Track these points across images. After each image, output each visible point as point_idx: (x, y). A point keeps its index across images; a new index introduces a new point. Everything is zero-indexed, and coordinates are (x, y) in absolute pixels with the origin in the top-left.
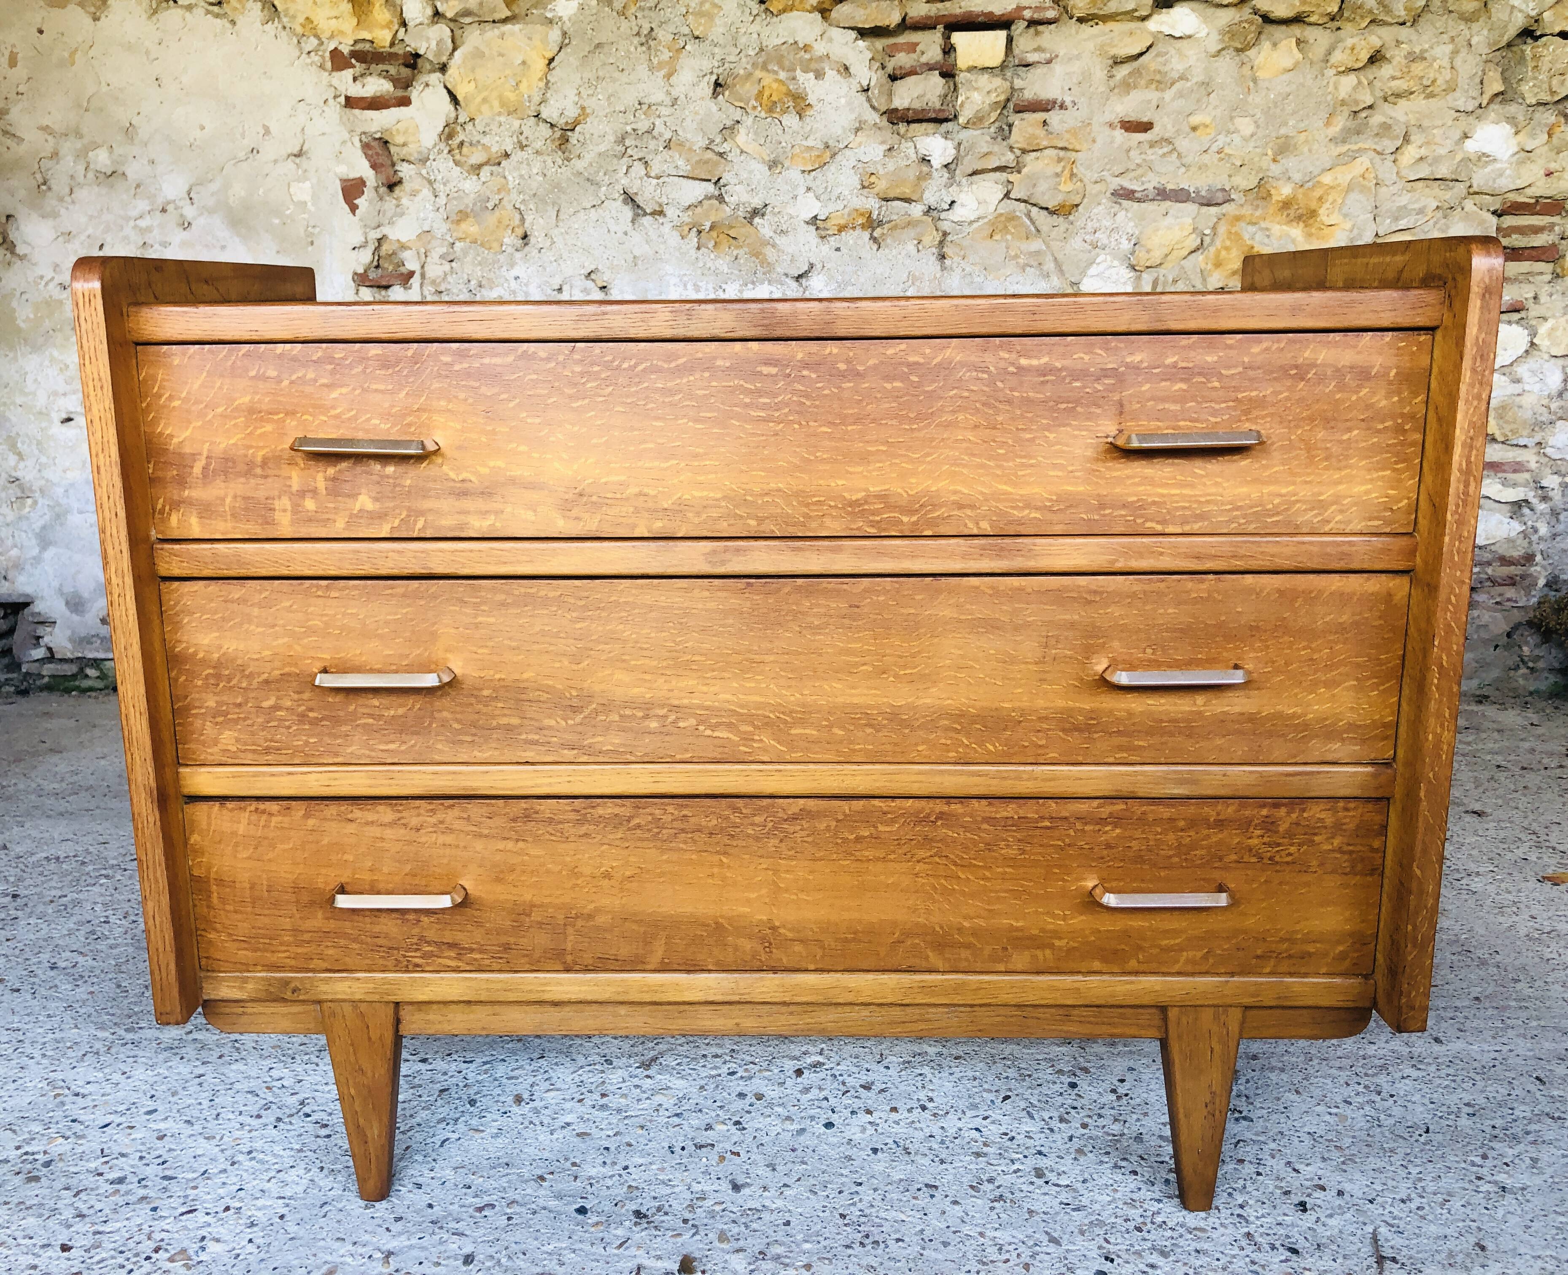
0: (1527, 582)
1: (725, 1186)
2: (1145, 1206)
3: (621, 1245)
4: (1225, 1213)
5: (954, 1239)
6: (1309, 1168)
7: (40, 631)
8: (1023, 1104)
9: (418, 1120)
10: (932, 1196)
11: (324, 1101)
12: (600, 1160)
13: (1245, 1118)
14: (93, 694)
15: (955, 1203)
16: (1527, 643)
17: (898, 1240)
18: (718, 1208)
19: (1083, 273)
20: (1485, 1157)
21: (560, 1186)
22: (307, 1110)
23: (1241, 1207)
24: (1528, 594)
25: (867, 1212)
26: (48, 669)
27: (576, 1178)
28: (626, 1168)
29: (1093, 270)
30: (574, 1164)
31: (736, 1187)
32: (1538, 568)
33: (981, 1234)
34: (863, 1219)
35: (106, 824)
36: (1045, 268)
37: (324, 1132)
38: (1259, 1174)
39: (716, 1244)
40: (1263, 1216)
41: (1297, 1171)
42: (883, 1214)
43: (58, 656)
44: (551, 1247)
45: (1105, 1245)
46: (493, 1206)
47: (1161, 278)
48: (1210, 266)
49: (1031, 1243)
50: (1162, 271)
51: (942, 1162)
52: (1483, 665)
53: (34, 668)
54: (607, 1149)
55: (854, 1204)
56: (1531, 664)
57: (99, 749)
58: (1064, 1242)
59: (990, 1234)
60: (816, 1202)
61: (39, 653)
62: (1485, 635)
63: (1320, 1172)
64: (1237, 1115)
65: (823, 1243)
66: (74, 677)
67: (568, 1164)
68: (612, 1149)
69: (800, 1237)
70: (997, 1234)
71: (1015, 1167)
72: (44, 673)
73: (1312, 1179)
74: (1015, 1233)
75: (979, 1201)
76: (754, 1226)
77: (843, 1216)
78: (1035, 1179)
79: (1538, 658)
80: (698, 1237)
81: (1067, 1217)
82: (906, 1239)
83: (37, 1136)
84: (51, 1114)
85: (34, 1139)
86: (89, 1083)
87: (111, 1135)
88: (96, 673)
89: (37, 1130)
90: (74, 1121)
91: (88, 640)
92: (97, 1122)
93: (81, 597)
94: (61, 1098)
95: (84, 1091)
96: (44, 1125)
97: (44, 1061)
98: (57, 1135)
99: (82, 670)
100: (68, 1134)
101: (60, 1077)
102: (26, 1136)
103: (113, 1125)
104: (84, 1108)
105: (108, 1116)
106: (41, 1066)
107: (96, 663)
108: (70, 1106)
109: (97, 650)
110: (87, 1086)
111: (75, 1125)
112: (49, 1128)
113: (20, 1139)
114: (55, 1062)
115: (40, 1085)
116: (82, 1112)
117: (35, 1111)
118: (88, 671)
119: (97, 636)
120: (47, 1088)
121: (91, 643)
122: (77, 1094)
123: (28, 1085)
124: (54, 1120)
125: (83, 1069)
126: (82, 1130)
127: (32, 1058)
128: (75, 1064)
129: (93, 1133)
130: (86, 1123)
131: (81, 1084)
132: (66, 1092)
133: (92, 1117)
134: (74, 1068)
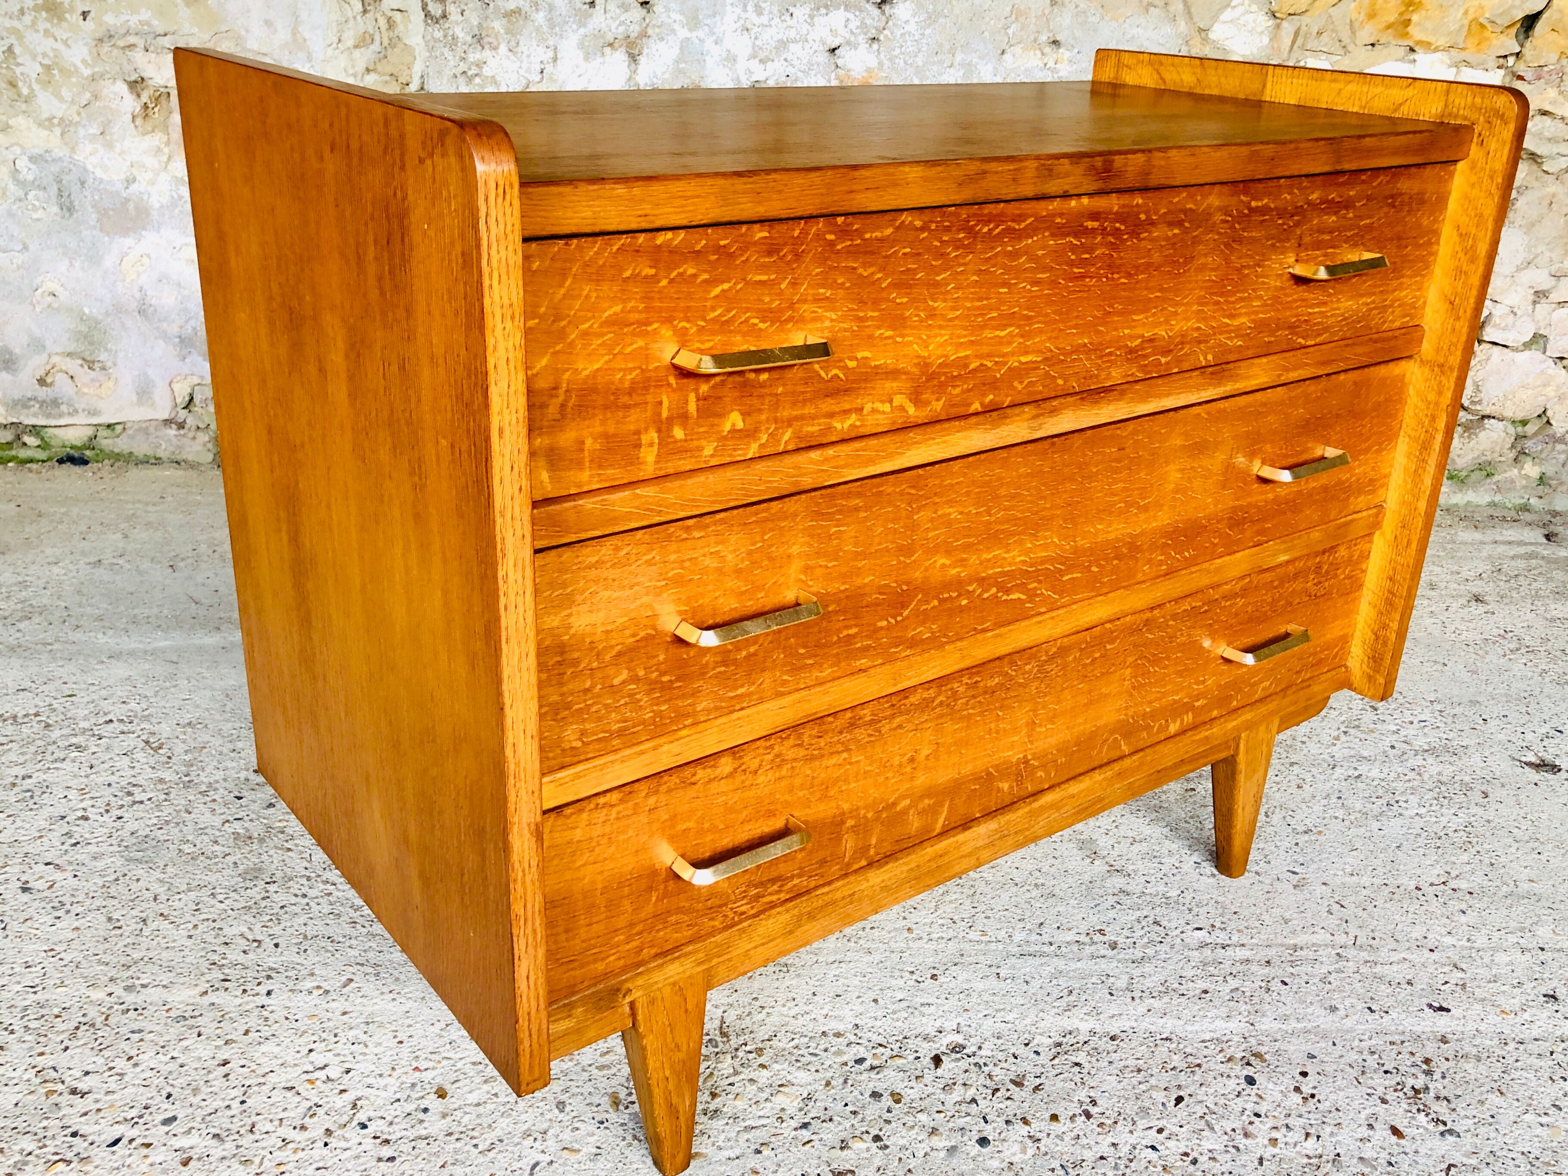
8: (1200, 1110)
9: (498, 1133)
11: (380, 1102)
13: (1451, 1132)
14: (34, 466)
19: (1215, 18)
22: (362, 1117)
29: (1227, 15)
35: (71, 667)
36: (1172, 8)
37: (387, 1152)
47: (1304, 28)
48: (1362, 17)
50: (1305, 19)
57: (49, 551)
64: (1442, 1128)
66: (9, 444)
83: (30, 1158)
84: (45, 1123)
85: (26, 1163)
86: (87, 1073)
87: (123, 1157)
88: (36, 442)
89: (29, 1149)
90: (74, 1135)
91: (24, 403)
92: (103, 1137)
93: (11, 353)
94: (54, 1098)
95: (82, 1086)
96: (40, 1141)
97: (27, 1038)
98: (57, 1158)
99: (18, 437)
100: (69, 1155)
101: (51, 1064)
102: (18, 1157)
103: (124, 1141)
104: (86, 1114)
105: (116, 1126)
106: (23, 1045)
107: (35, 430)
108: (65, 1111)
109: (35, 415)
110: (87, 1078)
111: (77, 1140)
112: (45, 1146)
113: (11, 1162)
114: (42, 1039)
115: (26, 1077)
116: (83, 1119)
117: (24, 1118)
118: (26, 439)
119: (35, 399)
120: (38, 1080)
121: (28, 407)
122: (74, 1092)
123: (13, 1074)
124: (49, 1134)
125: (78, 1050)
126: (86, 1149)
127: (12, 1032)
128: (66, 1043)
129: (100, 1154)
130: (90, 1139)
131: (78, 1074)
132: (60, 1087)
133: (97, 1127)
134: (66, 1048)
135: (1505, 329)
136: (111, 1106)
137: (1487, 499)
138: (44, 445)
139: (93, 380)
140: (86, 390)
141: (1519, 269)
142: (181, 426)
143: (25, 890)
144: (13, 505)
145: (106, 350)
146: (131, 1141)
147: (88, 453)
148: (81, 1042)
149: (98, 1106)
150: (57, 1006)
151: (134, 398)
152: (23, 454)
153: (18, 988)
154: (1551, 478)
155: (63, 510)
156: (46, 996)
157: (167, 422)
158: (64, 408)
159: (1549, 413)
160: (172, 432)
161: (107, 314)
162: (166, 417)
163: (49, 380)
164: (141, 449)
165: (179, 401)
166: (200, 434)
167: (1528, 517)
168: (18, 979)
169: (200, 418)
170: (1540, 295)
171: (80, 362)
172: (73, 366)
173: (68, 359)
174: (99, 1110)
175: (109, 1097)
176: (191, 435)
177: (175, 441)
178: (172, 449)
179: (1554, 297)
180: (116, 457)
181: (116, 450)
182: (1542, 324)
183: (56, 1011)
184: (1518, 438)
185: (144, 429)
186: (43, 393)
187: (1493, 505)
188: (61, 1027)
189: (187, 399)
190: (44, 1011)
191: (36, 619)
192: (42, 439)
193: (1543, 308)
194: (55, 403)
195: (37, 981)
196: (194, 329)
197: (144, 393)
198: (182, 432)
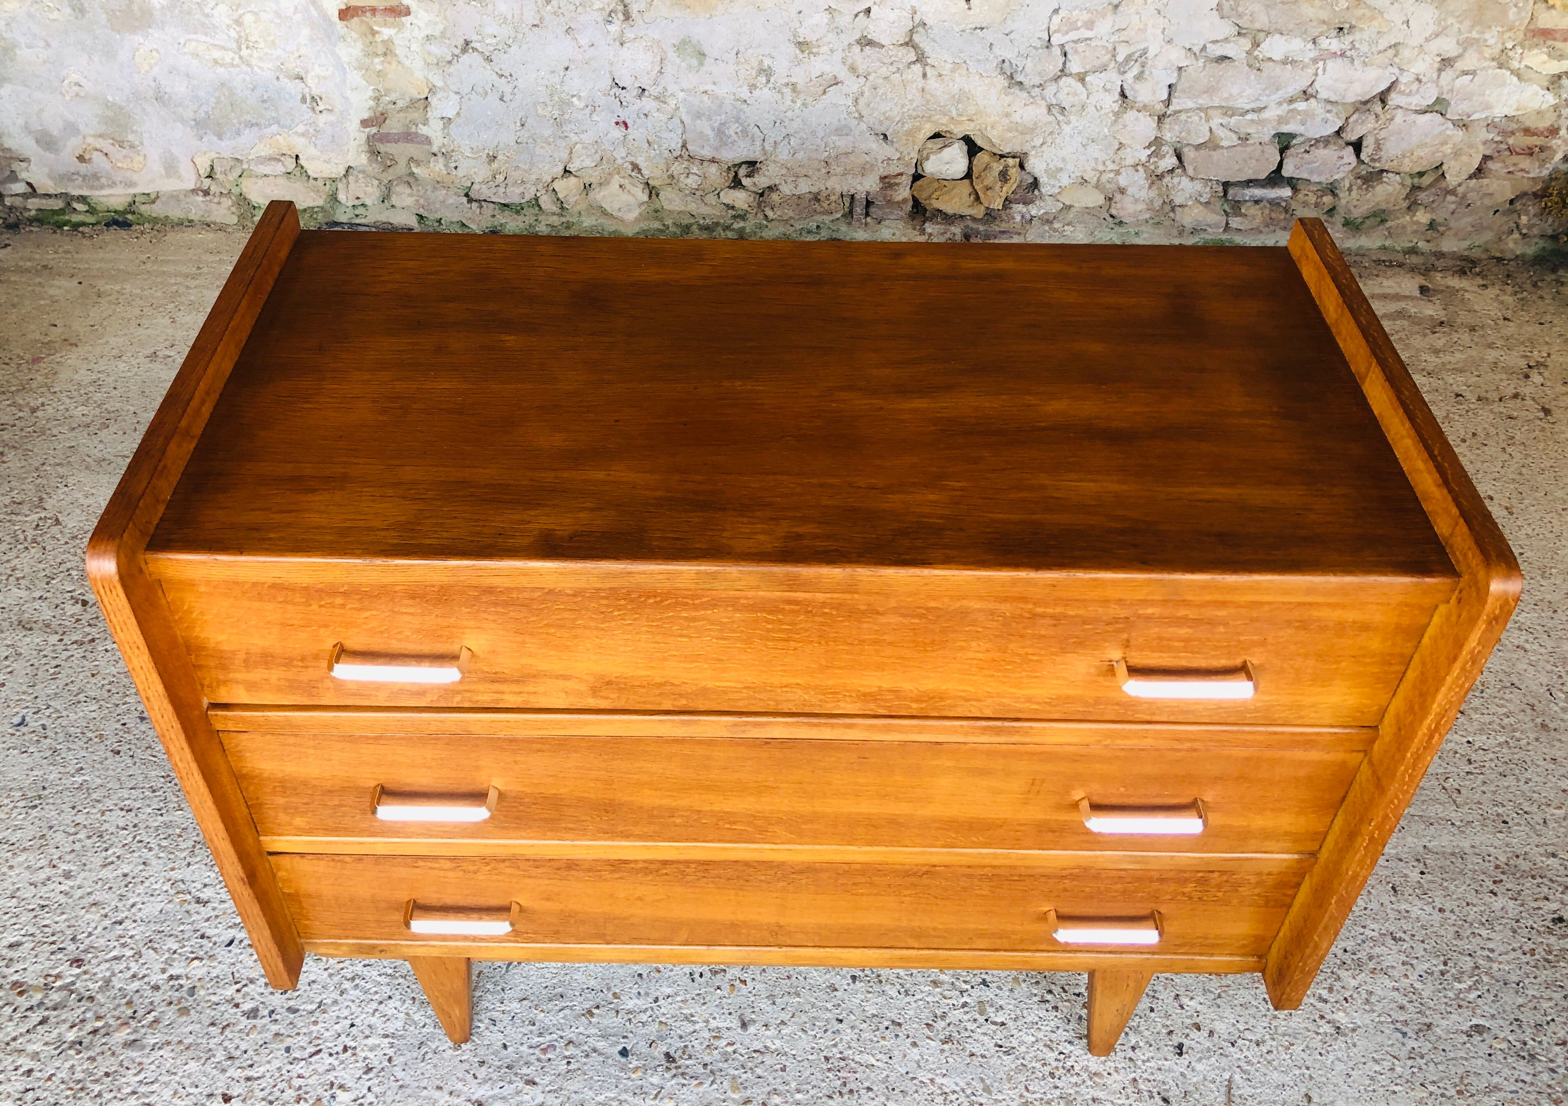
0: (1543, 156)
1: (736, 1023)
2: (1061, 1048)
3: (656, 1095)
4: (1121, 1054)
5: (910, 1087)
6: (1191, 1003)
7: (15, 166)
10: (897, 1036)
12: (635, 991)
14: (86, 229)
15: (914, 1044)
16: (1527, 213)
17: (869, 1089)
18: (730, 1049)
20: (1331, 990)
21: (606, 1022)
23: (1133, 1048)
24: (1541, 166)
25: (846, 1053)
26: (33, 204)
27: (617, 1012)
28: (656, 1000)
30: (615, 995)
31: (744, 1025)
32: (1559, 142)
33: (932, 1081)
34: (842, 1064)
38: (1152, 1010)
39: (729, 1093)
40: (1148, 1060)
41: (1182, 1007)
42: (857, 1058)
43: (39, 191)
44: (603, 1097)
45: (1025, 1094)
46: (554, 1047)
49: (969, 1092)
51: (907, 993)
52: (1478, 228)
53: (18, 202)
54: (640, 975)
55: (835, 1045)
56: (1524, 231)
58: (994, 1090)
59: (939, 1080)
60: (805, 1042)
61: (20, 188)
62: (1487, 201)
63: (1199, 1008)
65: (812, 1092)
66: (62, 211)
67: (610, 995)
68: (645, 976)
69: (793, 1085)
70: (944, 1081)
71: (963, 1000)
72: (29, 207)
73: (1191, 1017)
74: (958, 1080)
75: (933, 1043)
76: (759, 1071)
77: (827, 1059)
78: (977, 1016)
79: (1534, 225)
80: (715, 1086)
81: (999, 1062)
82: (875, 1088)
83: (175, 956)
84: (182, 928)
85: (174, 960)
86: (205, 886)
87: (236, 954)
88: (86, 208)
89: (174, 948)
90: (202, 937)
91: (69, 177)
92: (222, 938)
93: (51, 136)
94: (186, 907)
95: (203, 896)
96: (179, 942)
97: (162, 855)
98: (193, 956)
99: (69, 204)
100: (201, 953)
101: (180, 877)
102: (167, 955)
103: (236, 942)
104: (208, 920)
105: (230, 930)
106: (160, 861)
107: (83, 199)
108: (195, 917)
109: (80, 187)
110: (205, 890)
111: (204, 942)
112: (184, 946)
113: (163, 959)
114: (171, 856)
115: (165, 888)
116: (207, 924)
117: (168, 923)
118: (75, 205)
119: (78, 174)
120: (172, 892)
121: (73, 181)
122: (198, 901)
123: (155, 887)
124: (186, 936)
125: (196, 866)
126: (211, 948)
127: (150, 849)
128: (188, 859)
129: (221, 952)
130: (213, 939)
131: (199, 886)
132: (188, 897)
133: (216, 931)
134: (189, 864)
135: (1410, 94)
136: (224, 913)
137: (1379, 244)
138: (92, 211)
139: (125, 157)
140: (120, 165)
141: (1427, 40)
142: (206, 193)
143: (142, 719)
144: (75, 282)
145: (133, 132)
146: (241, 941)
147: (130, 217)
148: (198, 859)
149: (216, 913)
150: (179, 827)
151: (163, 172)
152: (75, 218)
153: (149, 810)
154: (1440, 225)
155: (118, 288)
156: (171, 818)
157: (194, 191)
158: (103, 180)
159: (1445, 167)
160: (200, 198)
161: (128, 101)
162: (192, 187)
163: (87, 157)
164: (176, 214)
165: (202, 172)
166: (224, 199)
167: (1414, 260)
168: (148, 802)
169: (222, 185)
170: (1446, 62)
171: (111, 141)
172: (105, 144)
173: (100, 140)
174: (217, 917)
175: (223, 906)
176: (216, 200)
177: (203, 206)
178: (201, 213)
179: (1459, 65)
180: (155, 221)
181: (154, 215)
182: (1445, 89)
183: (178, 831)
184: (1415, 188)
185: (175, 197)
186: (83, 168)
187: (1384, 248)
188: (183, 846)
189: (209, 170)
190: (170, 831)
191: (113, 429)
192: (89, 204)
193: (1448, 75)
194: (96, 176)
195: (162, 805)
196: (207, 113)
197: (171, 168)
198: (208, 198)
